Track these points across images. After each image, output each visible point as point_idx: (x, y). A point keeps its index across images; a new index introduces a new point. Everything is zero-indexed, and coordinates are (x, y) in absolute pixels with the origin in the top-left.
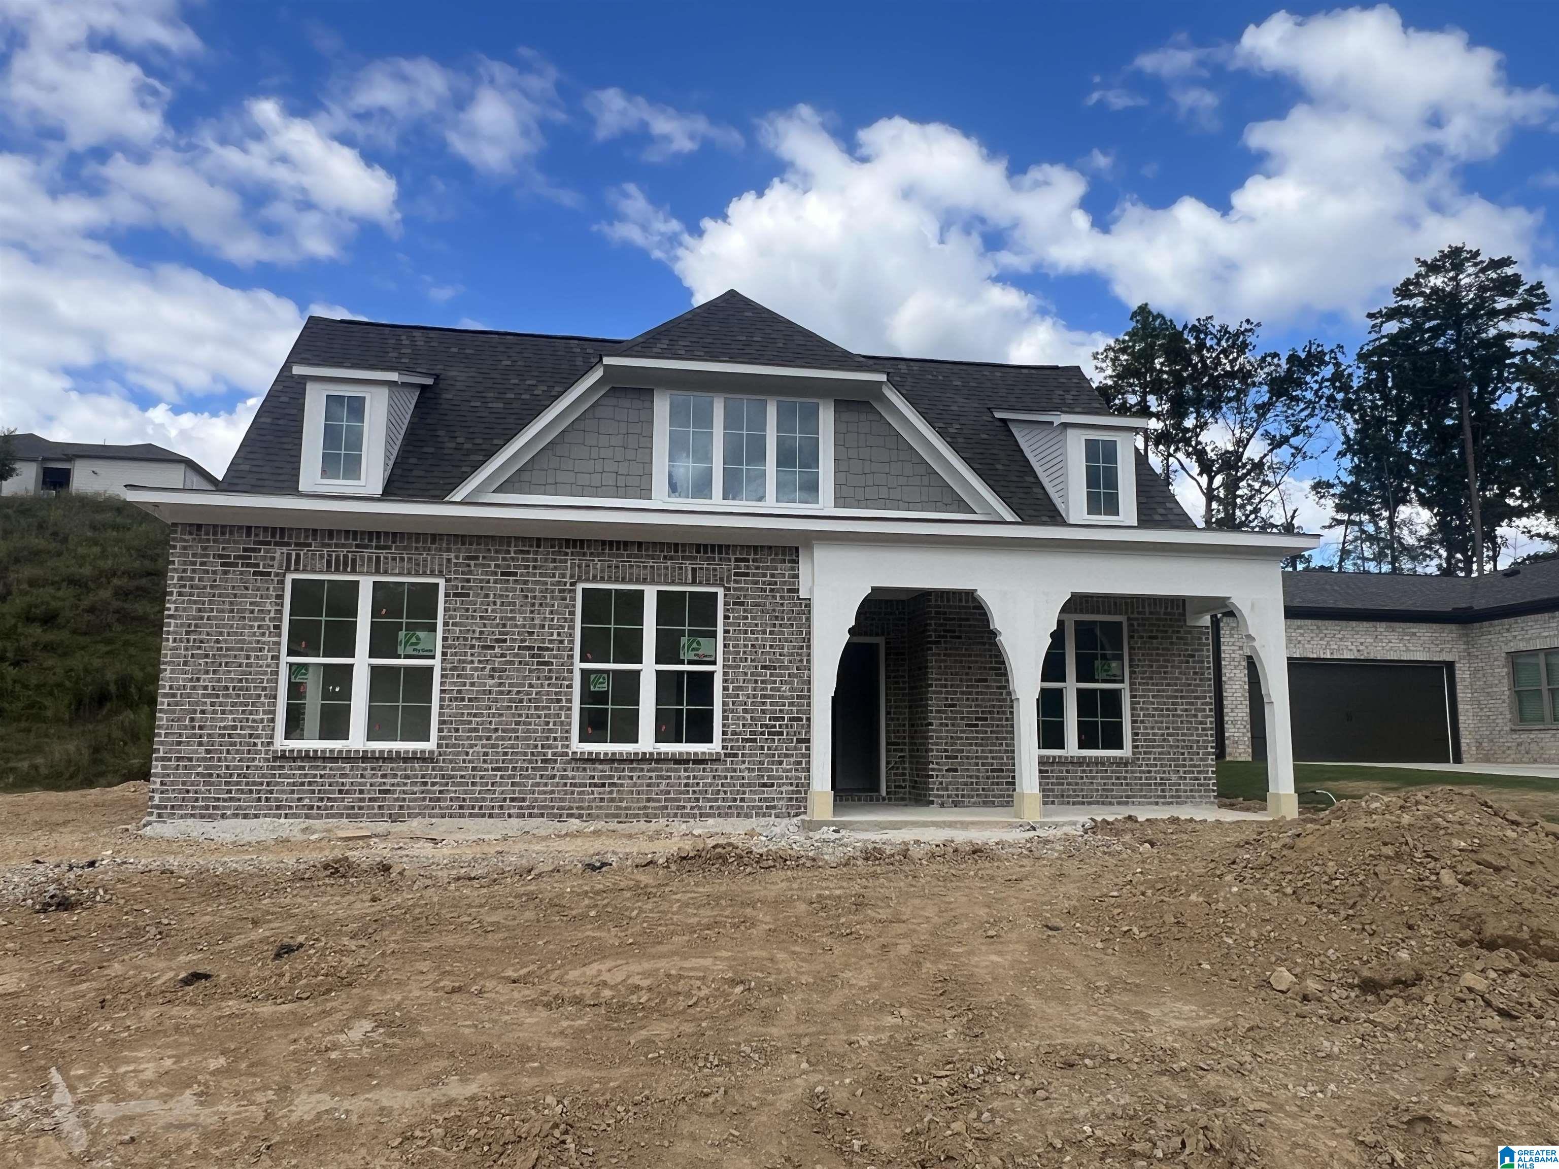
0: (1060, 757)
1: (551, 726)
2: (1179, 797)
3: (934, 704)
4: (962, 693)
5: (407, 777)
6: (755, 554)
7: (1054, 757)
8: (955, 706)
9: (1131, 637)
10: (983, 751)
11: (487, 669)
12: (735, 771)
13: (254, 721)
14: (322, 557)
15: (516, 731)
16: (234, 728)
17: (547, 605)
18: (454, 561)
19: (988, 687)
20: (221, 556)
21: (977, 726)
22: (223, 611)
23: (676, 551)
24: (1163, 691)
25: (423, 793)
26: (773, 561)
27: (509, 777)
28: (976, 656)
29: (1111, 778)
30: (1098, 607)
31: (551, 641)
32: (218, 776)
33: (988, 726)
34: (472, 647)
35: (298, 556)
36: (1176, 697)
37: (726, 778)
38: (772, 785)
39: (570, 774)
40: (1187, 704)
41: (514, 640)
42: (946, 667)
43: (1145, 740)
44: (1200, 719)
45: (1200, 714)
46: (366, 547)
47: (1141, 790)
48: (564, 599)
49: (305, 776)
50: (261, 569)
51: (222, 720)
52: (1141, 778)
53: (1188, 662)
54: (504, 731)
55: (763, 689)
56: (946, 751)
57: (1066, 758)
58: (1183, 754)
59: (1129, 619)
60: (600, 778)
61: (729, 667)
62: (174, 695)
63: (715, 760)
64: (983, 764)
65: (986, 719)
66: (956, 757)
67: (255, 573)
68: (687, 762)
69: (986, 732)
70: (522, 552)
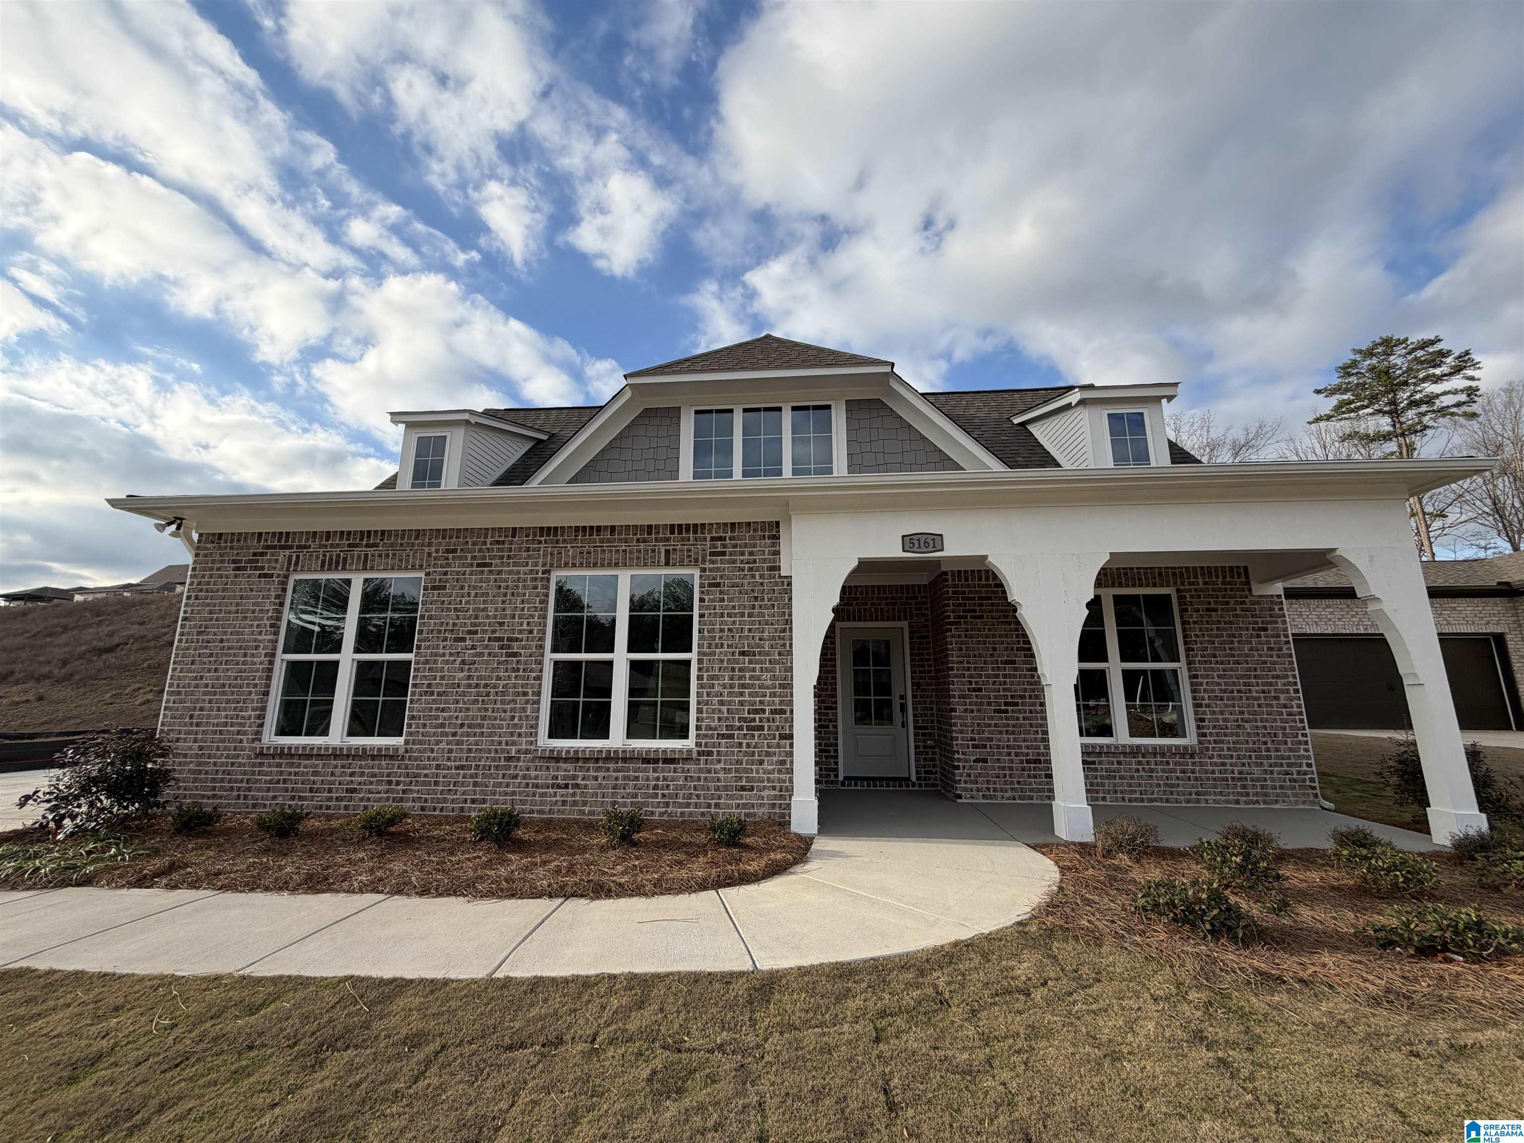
0: (1108, 746)
1: (516, 721)
2: (1266, 795)
3: (957, 688)
4: (988, 676)
5: (374, 775)
6: (733, 531)
7: (1101, 747)
8: (980, 690)
9: (1183, 611)
10: (1015, 740)
11: (458, 662)
12: (709, 771)
13: (243, 717)
14: (318, 558)
15: (481, 726)
16: (225, 724)
17: (518, 595)
18: (434, 555)
19: (1016, 669)
20: (234, 562)
21: (1006, 711)
22: (230, 612)
23: (649, 533)
24: (1231, 670)
25: (387, 792)
26: (752, 538)
27: (472, 776)
28: (1000, 636)
29: (1174, 771)
30: (1140, 579)
31: (520, 632)
32: (207, 773)
33: (1019, 711)
34: (445, 639)
35: (298, 557)
36: (1249, 677)
37: (699, 779)
38: (752, 789)
39: (533, 773)
40: (1263, 684)
41: (484, 632)
42: (967, 649)
43: (1214, 727)
44: (1282, 701)
45: (1282, 696)
46: (357, 546)
47: (1215, 786)
48: (536, 588)
49: (281, 773)
50: (266, 571)
51: (217, 717)
52: (1213, 772)
53: (1259, 636)
54: (469, 727)
55: (740, 678)
56: (973, 739)
57: (1117, 747)
58: (1265, 743)
59: (1178, 591)
60: (565, 778)
61: (704, 654)
62: (179, 693)
63: (687, 759)
64: (1017, 755)
65: (1017, 704)
66: (985, 746)
67: (260, 576)
68: (656, 761)
69: (1018, 719)
70: (498, 542)
